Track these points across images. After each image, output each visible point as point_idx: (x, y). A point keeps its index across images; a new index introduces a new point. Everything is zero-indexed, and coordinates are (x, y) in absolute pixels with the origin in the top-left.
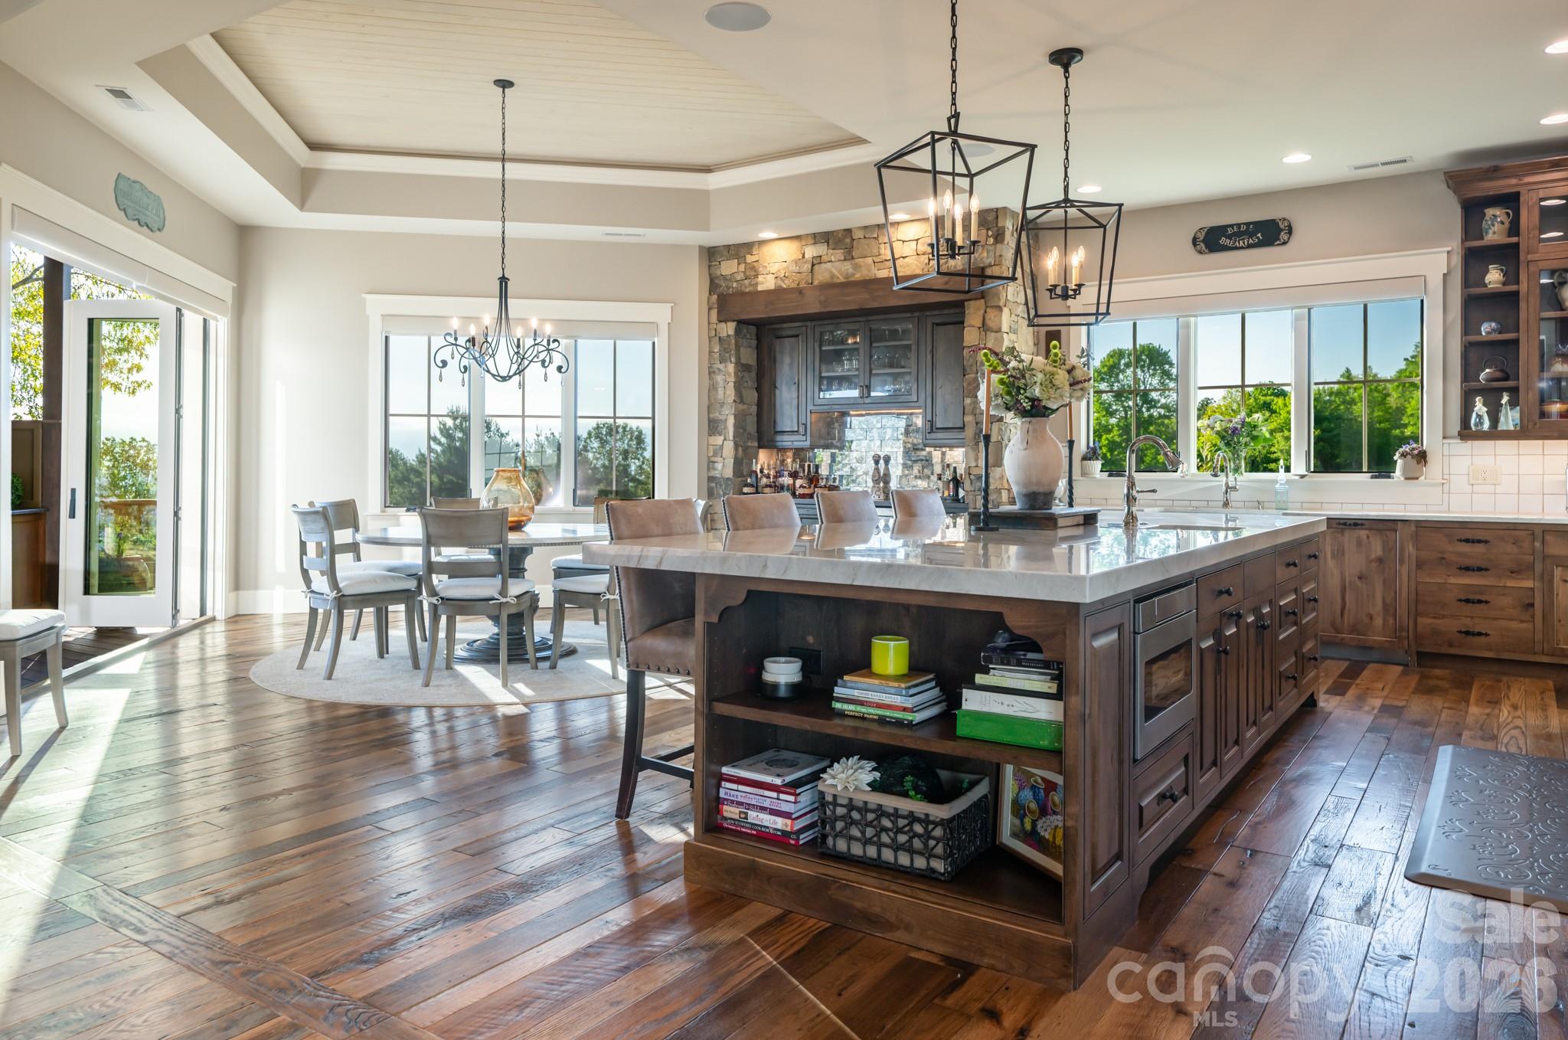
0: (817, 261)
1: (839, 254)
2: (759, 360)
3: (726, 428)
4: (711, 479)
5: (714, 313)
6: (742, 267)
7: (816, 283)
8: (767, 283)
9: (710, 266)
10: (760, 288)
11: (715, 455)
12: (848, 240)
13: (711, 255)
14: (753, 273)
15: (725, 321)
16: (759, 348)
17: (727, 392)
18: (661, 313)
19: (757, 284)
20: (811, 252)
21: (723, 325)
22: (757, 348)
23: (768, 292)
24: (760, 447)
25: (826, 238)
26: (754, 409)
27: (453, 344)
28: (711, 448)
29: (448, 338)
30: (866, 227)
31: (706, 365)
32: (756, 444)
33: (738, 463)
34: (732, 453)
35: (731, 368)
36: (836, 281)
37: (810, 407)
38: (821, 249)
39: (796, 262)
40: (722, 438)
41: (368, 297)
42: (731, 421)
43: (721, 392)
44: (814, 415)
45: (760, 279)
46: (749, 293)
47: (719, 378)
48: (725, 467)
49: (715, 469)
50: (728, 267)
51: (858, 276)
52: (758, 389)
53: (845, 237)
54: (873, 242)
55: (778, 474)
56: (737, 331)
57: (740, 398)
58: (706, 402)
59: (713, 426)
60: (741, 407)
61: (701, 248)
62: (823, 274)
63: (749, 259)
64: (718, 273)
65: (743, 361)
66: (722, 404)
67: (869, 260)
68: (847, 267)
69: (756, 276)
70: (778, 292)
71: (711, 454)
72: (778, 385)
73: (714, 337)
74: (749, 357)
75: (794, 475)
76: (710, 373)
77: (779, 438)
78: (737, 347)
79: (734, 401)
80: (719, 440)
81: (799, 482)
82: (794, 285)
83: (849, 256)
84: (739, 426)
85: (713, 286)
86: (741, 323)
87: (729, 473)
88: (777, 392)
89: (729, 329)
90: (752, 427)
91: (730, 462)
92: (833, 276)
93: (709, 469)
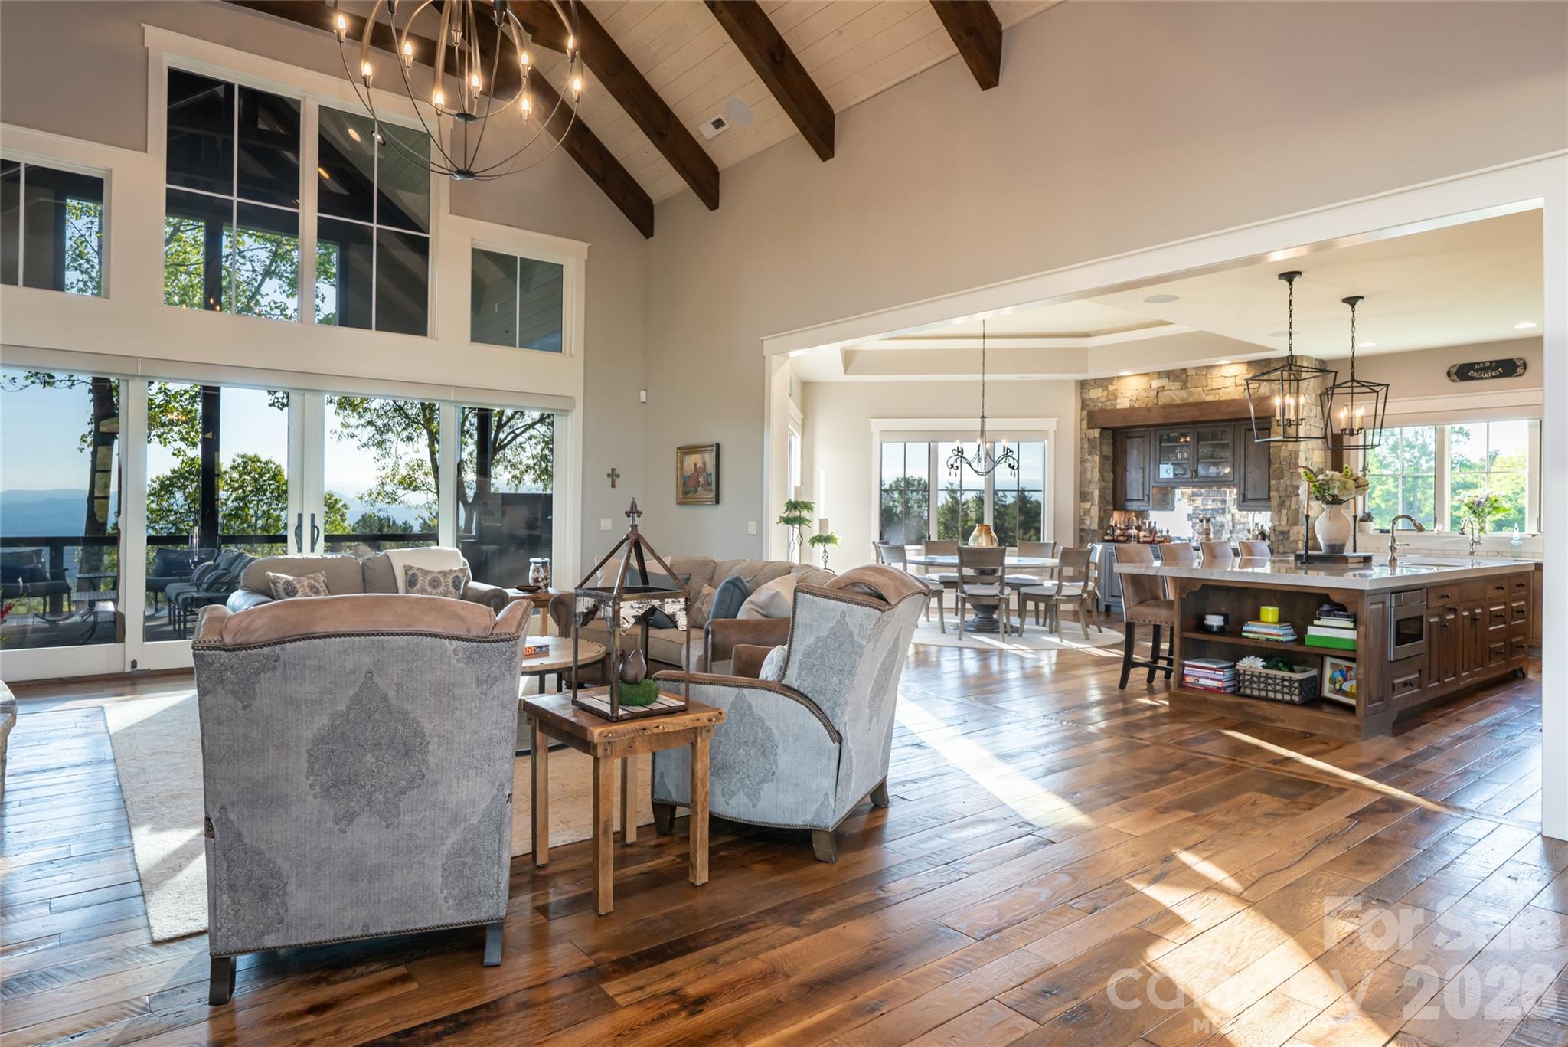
0: (1160, 390)
1: (1178, 385)
2: (1114, 452)
3: (1093, 497)
4: (1081, 530)
5: (1085, 423)
6: (1105, 393)
7: (1160, 404)
8: (1123, 403)
9: (1081, 393)
10: (1118, 407)
11: (1085, 514)
12: (1184, 376)
13: (1083, 385)
14: (1113, 397)
15: (1093, 428)
16: (1114, 444)
17: (1094, 473)
18: (1050, 424)
19: (1116, 404)
20: (1156, 383)
21: (1091, 430)
22: (1113, 444)
23: (1124, 410)
24: (1115, 509)
25: (1168, 374)
26: (1111, 485)
27: (957, 455)
28: (1082, 511)
30: (1197, 368)
31: (1079, 456)
32: (1112, 508)
33: (1101, 520)
34: (1097, 514)
35: (1097, 458)
36: (1175, 402)
37: (1152, 484)
38: (1164, 382)
39: (1145, 390)
40: (1090, 504)
41: (872, 420)
42: (1096, 493)
43: (1089, 474)
44: (1155, 489)
45: (1119, 401)
46: (1111, 410)
47: (1088, 465)
48: (1092, 523)
49: (1084, 524)
50: (1095, 393)
51: (1191, 400)
52: (1114, 472)
53: (1182, 374)
54: (1202, 378)
55: (1128, 527)
56: (1101, 434)
57: (1102, 478)
58: (1078, 482)
59: (1083, 496)
60: (1103, 483)
61: (1076, 381)
62: (1164, 399)
63: (1111, 388)
64: (1088, 397)
65: (1104, 454)
66: (1090, 482)
67: (1200, 389)
68: (1184, 394)
69: (1116, 399)
70: (1132, 410)
71: (1082, 514)
72: (1128, 468)
73: (1084, 438)
74: (1108, 450)
75: (1139, 528)
76: (1081, 462)
77: (1129, 504)
78: (1101, 445)
79: (1099, 480)
80: (1088, 505)
81: (1142, 533)
82: (1144, 405)
83: (1185, 386)
84: (1102, 497)
85: (1084, 405)
86: (1103, 429)
87: (1095, 526)
88: (1128, 473)
89: (1096, 433)
90: (1109, 497)
91: (1096, 520)
92: (1172, 399)
93: (1080, 524)
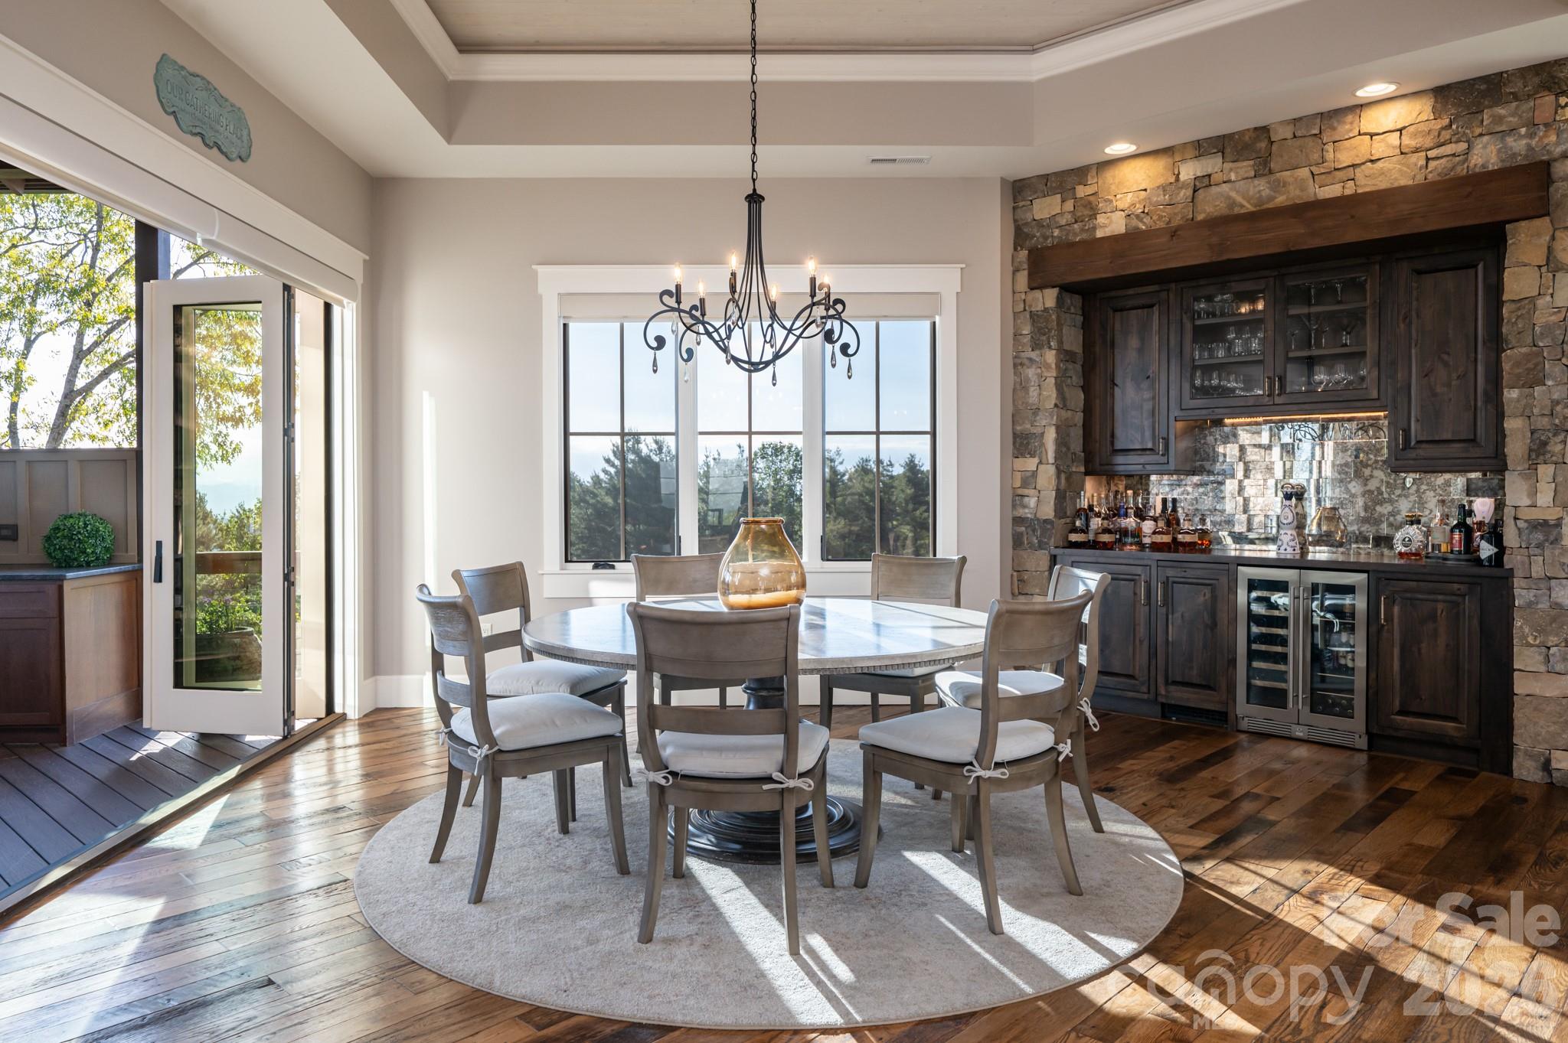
0: (1203, 182)
1: (1246, 167)
2: (1088, 345)
3: (1042, 445)
4: (1018, 521)
5: (1023, 278)
6: (1069, 205)
7: (1200, 217)
8: (1111, 224)
9: (1014, 208)
10: (1099, 234)
11: (1025, 483)
12: (1263, 145)
13: (1018, 190)
14: (1087, 212)
15: (1041, 288)
16: (1086, 327)
17: (1044, 392)
18: (945, 280)
19: (1094, 228)
20: (1189, 171)
21: (1037, 294)
22: (1083, 327)
23: (1115, 239)
24: (1087, 473)
25: (1222, 145)
26: (1079, 418)
27: (673, 309)
28: (1018, 476)
29: (666, 298)
30: (1296, 121)
31: (1011, 353)
32: (1082, 469)
33: (1060, 496)
34: (1054, 482)
35: (1050, 356)
36: (1237, 210)
37: (1175, 412)
38: (1212, 165)
39: (1164, 188)
40: (1036, 460)
41: (542, 270)
42: (1051, 435)
43: (1033, 392)
44: (1180, 425)
45: (1101, 219)
46: (1082, 242)
47: (1031, 373)
48: (1042, 504)
49: (1024, 507)
50: (1046, 208)
51: (1281, 200)
52: (1086, 388)
53: (1257, 139)
54: (1310, 142)
55: (1117, 512)
56: (1060, 301)
57: (1062, 403)
58: (1010, 409)
59: (1021, 443)
60: (1065, 414)
61: (1003, 180)
62: (1212, 204)
63: (1082, 191)
64: (1029, 218)
65: (1066, 347)
66: (1036, 411)
67: (1304, 173)
68: (1261, 187)
69: (1094, 216)
70: (1131, 238)
71: (1018, 484)
72: (1118, 381)
73: (1018, 312)
74: (1073, 340)
75: (1141, 515)
76: (1015, 366)
77: (1120, 459)
78: (1059, 325)
79: (1056, 405)
80: (1031, 464)
81: (1148, 526)
82: (1161, 225)
83: (1263, 168)
84: (1062, 443)
85: (1020, 235)
86: (1066, 289)
87: (1048, 511)
88: (1117, 391)
89: (1048, 298)
90: (1077, 445)
91: (1050, 495)
92: (1233, 204)
93: (1014, 506)
